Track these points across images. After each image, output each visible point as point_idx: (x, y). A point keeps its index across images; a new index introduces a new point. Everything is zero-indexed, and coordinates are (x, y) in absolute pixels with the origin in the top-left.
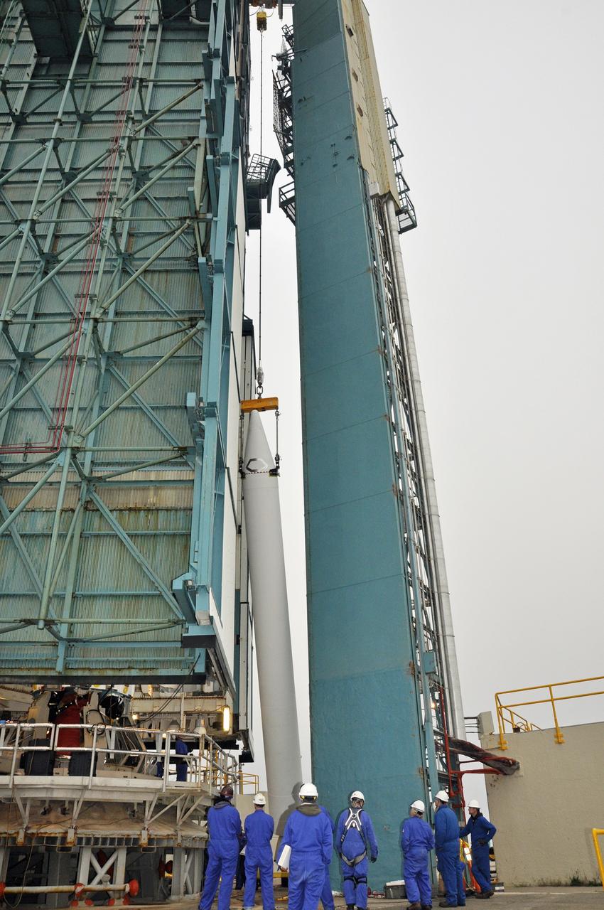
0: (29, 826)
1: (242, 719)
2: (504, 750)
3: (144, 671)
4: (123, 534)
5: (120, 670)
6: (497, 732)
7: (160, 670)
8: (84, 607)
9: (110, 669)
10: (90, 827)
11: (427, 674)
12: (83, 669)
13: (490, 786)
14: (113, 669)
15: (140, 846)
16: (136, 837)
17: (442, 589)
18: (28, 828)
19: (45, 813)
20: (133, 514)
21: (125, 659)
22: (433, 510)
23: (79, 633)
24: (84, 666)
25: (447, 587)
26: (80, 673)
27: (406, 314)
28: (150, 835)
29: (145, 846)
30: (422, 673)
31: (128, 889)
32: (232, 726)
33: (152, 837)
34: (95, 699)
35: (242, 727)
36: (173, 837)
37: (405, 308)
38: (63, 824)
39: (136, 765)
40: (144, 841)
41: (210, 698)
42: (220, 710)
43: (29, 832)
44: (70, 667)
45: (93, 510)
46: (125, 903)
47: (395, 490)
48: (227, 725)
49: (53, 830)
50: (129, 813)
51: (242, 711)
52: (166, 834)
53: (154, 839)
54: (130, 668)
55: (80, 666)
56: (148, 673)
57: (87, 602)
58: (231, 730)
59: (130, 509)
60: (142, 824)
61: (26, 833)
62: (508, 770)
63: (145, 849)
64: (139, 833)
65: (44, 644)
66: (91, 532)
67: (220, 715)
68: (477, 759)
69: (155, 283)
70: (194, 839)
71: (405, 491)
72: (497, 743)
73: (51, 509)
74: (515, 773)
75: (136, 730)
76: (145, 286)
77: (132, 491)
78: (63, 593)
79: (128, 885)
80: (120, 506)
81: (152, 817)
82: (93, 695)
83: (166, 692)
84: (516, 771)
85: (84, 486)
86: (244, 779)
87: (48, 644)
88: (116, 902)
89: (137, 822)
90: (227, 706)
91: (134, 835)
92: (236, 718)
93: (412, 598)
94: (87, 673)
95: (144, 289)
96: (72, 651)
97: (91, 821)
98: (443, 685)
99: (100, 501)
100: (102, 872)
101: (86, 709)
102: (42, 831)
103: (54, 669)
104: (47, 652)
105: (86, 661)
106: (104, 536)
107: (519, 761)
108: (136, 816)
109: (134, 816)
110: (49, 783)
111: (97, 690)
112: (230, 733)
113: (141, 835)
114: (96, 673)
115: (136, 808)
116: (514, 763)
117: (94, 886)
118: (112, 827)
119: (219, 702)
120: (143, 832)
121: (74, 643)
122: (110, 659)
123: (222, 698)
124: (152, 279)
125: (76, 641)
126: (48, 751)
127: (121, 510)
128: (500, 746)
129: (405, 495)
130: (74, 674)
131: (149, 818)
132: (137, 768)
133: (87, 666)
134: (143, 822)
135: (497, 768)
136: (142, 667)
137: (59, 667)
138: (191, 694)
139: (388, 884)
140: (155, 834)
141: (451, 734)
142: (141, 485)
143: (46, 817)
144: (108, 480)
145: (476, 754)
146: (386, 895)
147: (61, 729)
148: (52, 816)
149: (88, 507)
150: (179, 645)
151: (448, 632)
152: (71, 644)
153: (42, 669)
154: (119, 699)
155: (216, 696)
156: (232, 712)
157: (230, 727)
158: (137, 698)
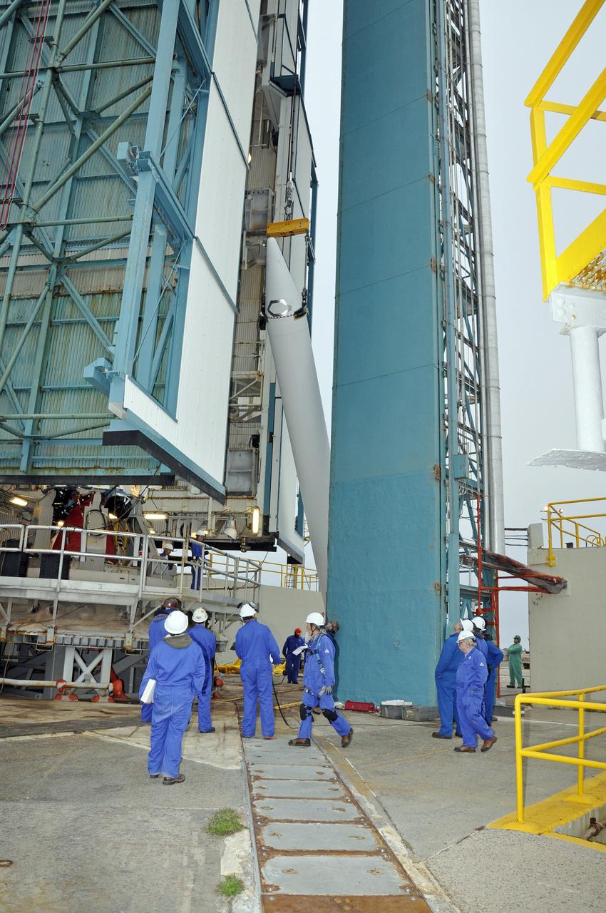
0: (12, 623)
1: (272, 521)
2: (551, 566)
3: (110, 470)
4: (93, 321)
5: (86, 469)
6: (546, 546)
7: (127, 470)
8: (52, 402)
9: (76, 468)
10: (72, 627)
11: (456, 479)
12: (50, 468)
13: (533, 603)
14: (79, 468)
15: (125, 649)
16: (121, 639)
17: (492, 383)
18: (9, 625)
19: (34, 611)
20: (106, 298)
21: (91, 457)
22: (488, 290)
23: (46, 429)
24: (50, 466)
25: (498, 381)
26: (47, 473)
27: (475, 50)
28: (135, 639)
29: (129, 649)
30: (450, 478)
31: (111, 688)
32: (261, 528)
33: (137, 640)
34: (97, 499)
35: (272, 529)
37: (475, 43)
38: (45, 624)
40: (129, 644)
41: (240, 499)
42: (250, 511)
43: (10, 629)
44: (37, 466)
45: (65, 296)
46: (110, 701)
47: (434, 265)
48: (256, 528)
49: (32, 630)
50: (121, 614)
51: (273, 513)
53: (139, 642)
54: (96, 467)
55: (47, 466)
56: (115, 473)
57: (55, 397)
58: (261, 532)
59: (103, 293)
61: (7, 631)
62: (552, 588)
63: (129, 652)
64: (124, 636)
65: (11, 442)
66: (61, 320)
67: (248, 516)
68: (518, 575)
69: (142, 24)
71: (447, 267)
72: (545, 559)
73: (23, 297)
74: (562, 592)
76: (129, 29)
77: (107, 271)
78: (29, 387)
79: (111, 684)
80: (93, 290)
82: (95, 495)
84: (563, 590)
85: (54, 268)
87: (14, 442)
88: (101, 699)
90: (257, 507)
91: (118, 637)
92: (266, 519)
93: (446, 392)
94: (53, 473)
95: (129, 32)
96: (39, 450)
97: (76, 622)
98: (482, 491)
99: (71, 285)
100: (87, 670)
101: (87, 509)
102: (21, 629)
103: (18, 468)
104: (12, 451)
105: (53, 460)
106: (75, 323)
107: (567, 580)
110: (20, 584)
111: (100, 489)
112: (260, 535)
113: (125, 638)
114: (62, 473)
115: (128, 610)
116: (560, 581)
117: (79, 683)
118: (97, 628)
119: (248, 503)
120: (127, 635)
121: (40, 441)
122: (75, 457)
123: (253, 498)
124: (139, 18)
125: (41, 438)
126: (18, 552)
127: (94, 294)
128: (548, 562)
129: (448, 272)
130: (41, 473)
133: (54, 466)
134: (129, 625)
135: (539, 586)
136: (108, 466)
137: (23, 465)
139: (383, 703)
140: (141, 637)
141: (487, 547)
142: (115, 265)
143: (33, 615)
144: (78, 260)
145: (514, 569)
146: (381, 714)
147: (30, 530)
148: (38, 616)
149: (58, 292)
150: (101, 443)
151: (494, 432)
152: (37, 441)
153: (10, 468)
154: (125, 500)
155: (245, 497)
156: (262, 514)
157: (259, 529)
158: (166, 498)
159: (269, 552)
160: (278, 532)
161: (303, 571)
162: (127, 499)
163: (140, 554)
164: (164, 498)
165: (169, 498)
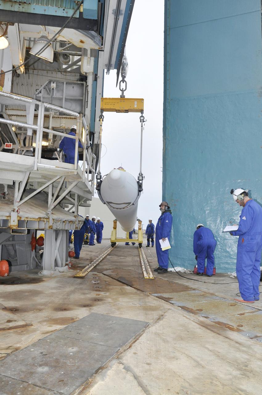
15: (9, 228)
16: (5, 218)
28: (21, 217)
29: (14, 228)
33: (23, 219)
36: (45, 220)
40: (13, 223)
52: (37, 217)
53: (24, 221)
60: (11, 206)
63: (13, 231)
64: (8, 215)
70: (64, 222)
75: (8, 122)
81: (21, 199)
89: (7, 204)
91: (3, 216)
108: (7, 198)
109: (4, 198)
113: (10, 216)
115: (6, 190)
120: (12, 213)
131: (19, 200)
134: (13, 204)
140: (27, 216)
164: (13, 115)
165: (17, 115)
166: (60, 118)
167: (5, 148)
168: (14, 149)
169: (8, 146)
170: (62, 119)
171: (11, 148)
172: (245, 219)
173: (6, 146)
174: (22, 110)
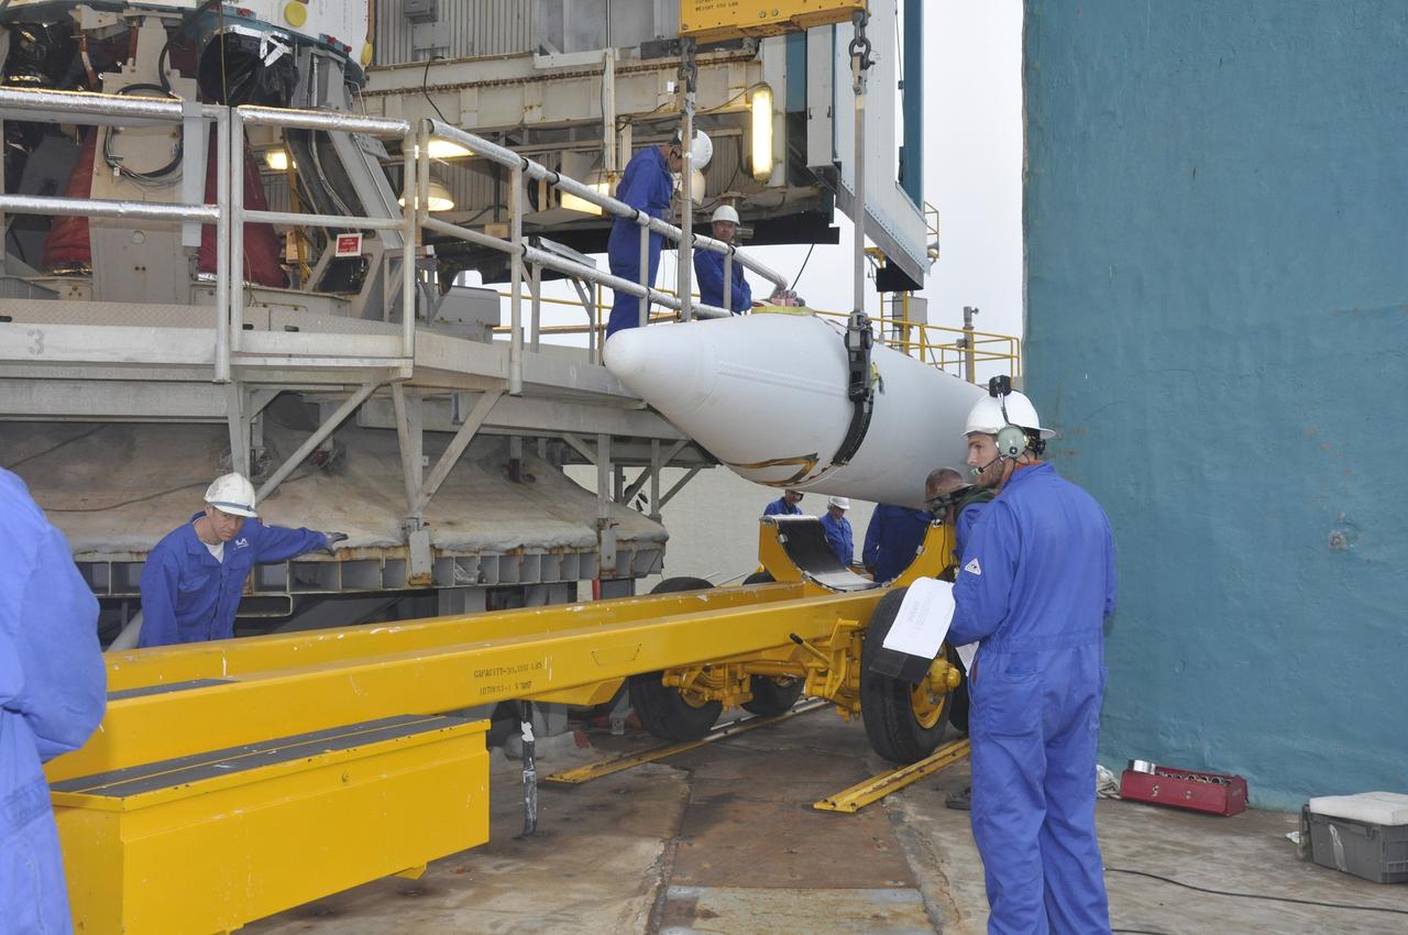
1: (816, 129)
32: (781, 155)
35: (817, 157)
39: (356, 288)
41: (705, 62)
42: (740, 104)
48: (764, 154)
58: (781, 169)
67: (742, 120)
70: (511, 552)
82: (144, 32)
83: (555, 54)
86: (977, 347)
90: (763, 86)
92: (795, 124)
101: (112, 82)
112: (780, 182)
119: (736, 74)
123: (748, 59)
132: (361, 300)
138: (637, 52)
154: (264, 47)
155: (722, 53)
156: (782, 109)
157: (775, 161)
158: (472, 85)
159: (816, 245)
160: (838, 165)
161: (923, 335)
162: (271, 48)
163: (210, 197)
164: (464, 86)
165: (481, 85)
166: (655, 68)
167: (338, 255)
168: (371, 255)
169: (348, 248)
170: (660, 71)
171: (358, 254)
172: (978, 572)
173: (341, 247)
174: (501, 58)
